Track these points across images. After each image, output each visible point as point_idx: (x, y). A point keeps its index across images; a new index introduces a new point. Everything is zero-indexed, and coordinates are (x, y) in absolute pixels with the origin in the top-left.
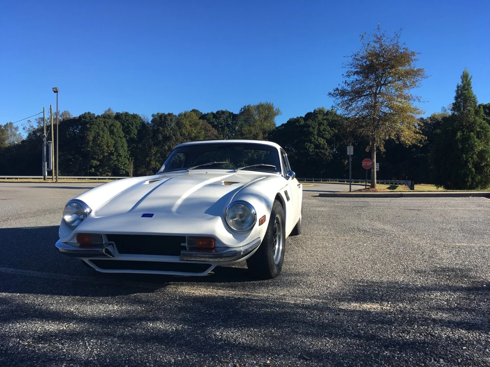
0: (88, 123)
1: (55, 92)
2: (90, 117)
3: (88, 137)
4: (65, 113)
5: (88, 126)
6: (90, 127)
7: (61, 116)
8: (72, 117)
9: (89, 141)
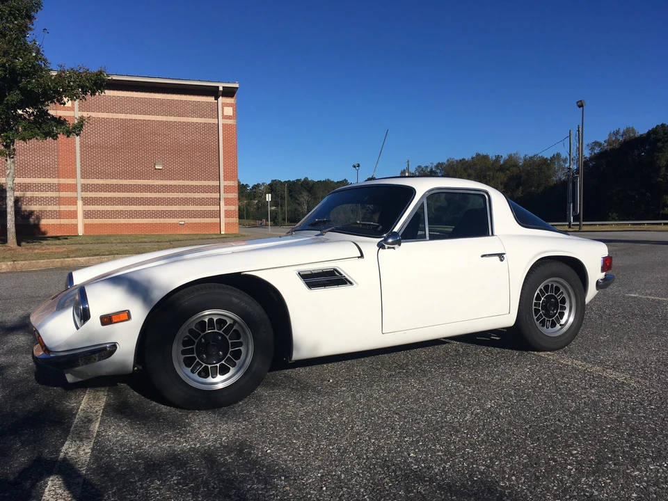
0: (659, 140)
1: (580, 107)
2: (664, 130)
3: (658, 162)
4: (628, 130)
5: (660, 144)
6: (663, 147)
7: (622, 136)
8: (637, 135)
9: (660, 168)
